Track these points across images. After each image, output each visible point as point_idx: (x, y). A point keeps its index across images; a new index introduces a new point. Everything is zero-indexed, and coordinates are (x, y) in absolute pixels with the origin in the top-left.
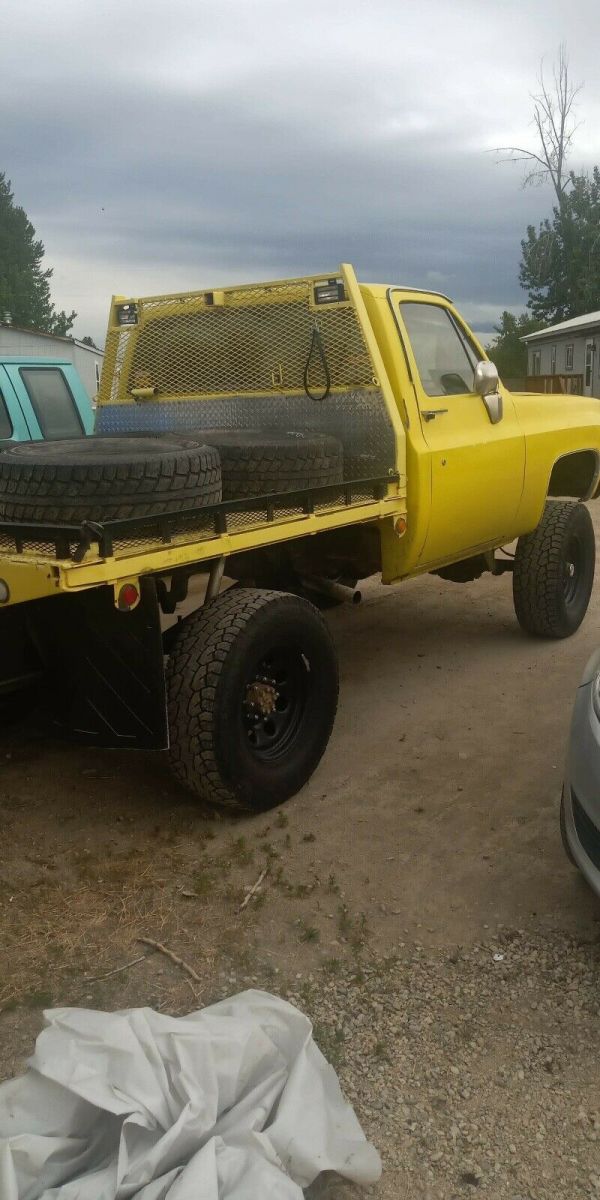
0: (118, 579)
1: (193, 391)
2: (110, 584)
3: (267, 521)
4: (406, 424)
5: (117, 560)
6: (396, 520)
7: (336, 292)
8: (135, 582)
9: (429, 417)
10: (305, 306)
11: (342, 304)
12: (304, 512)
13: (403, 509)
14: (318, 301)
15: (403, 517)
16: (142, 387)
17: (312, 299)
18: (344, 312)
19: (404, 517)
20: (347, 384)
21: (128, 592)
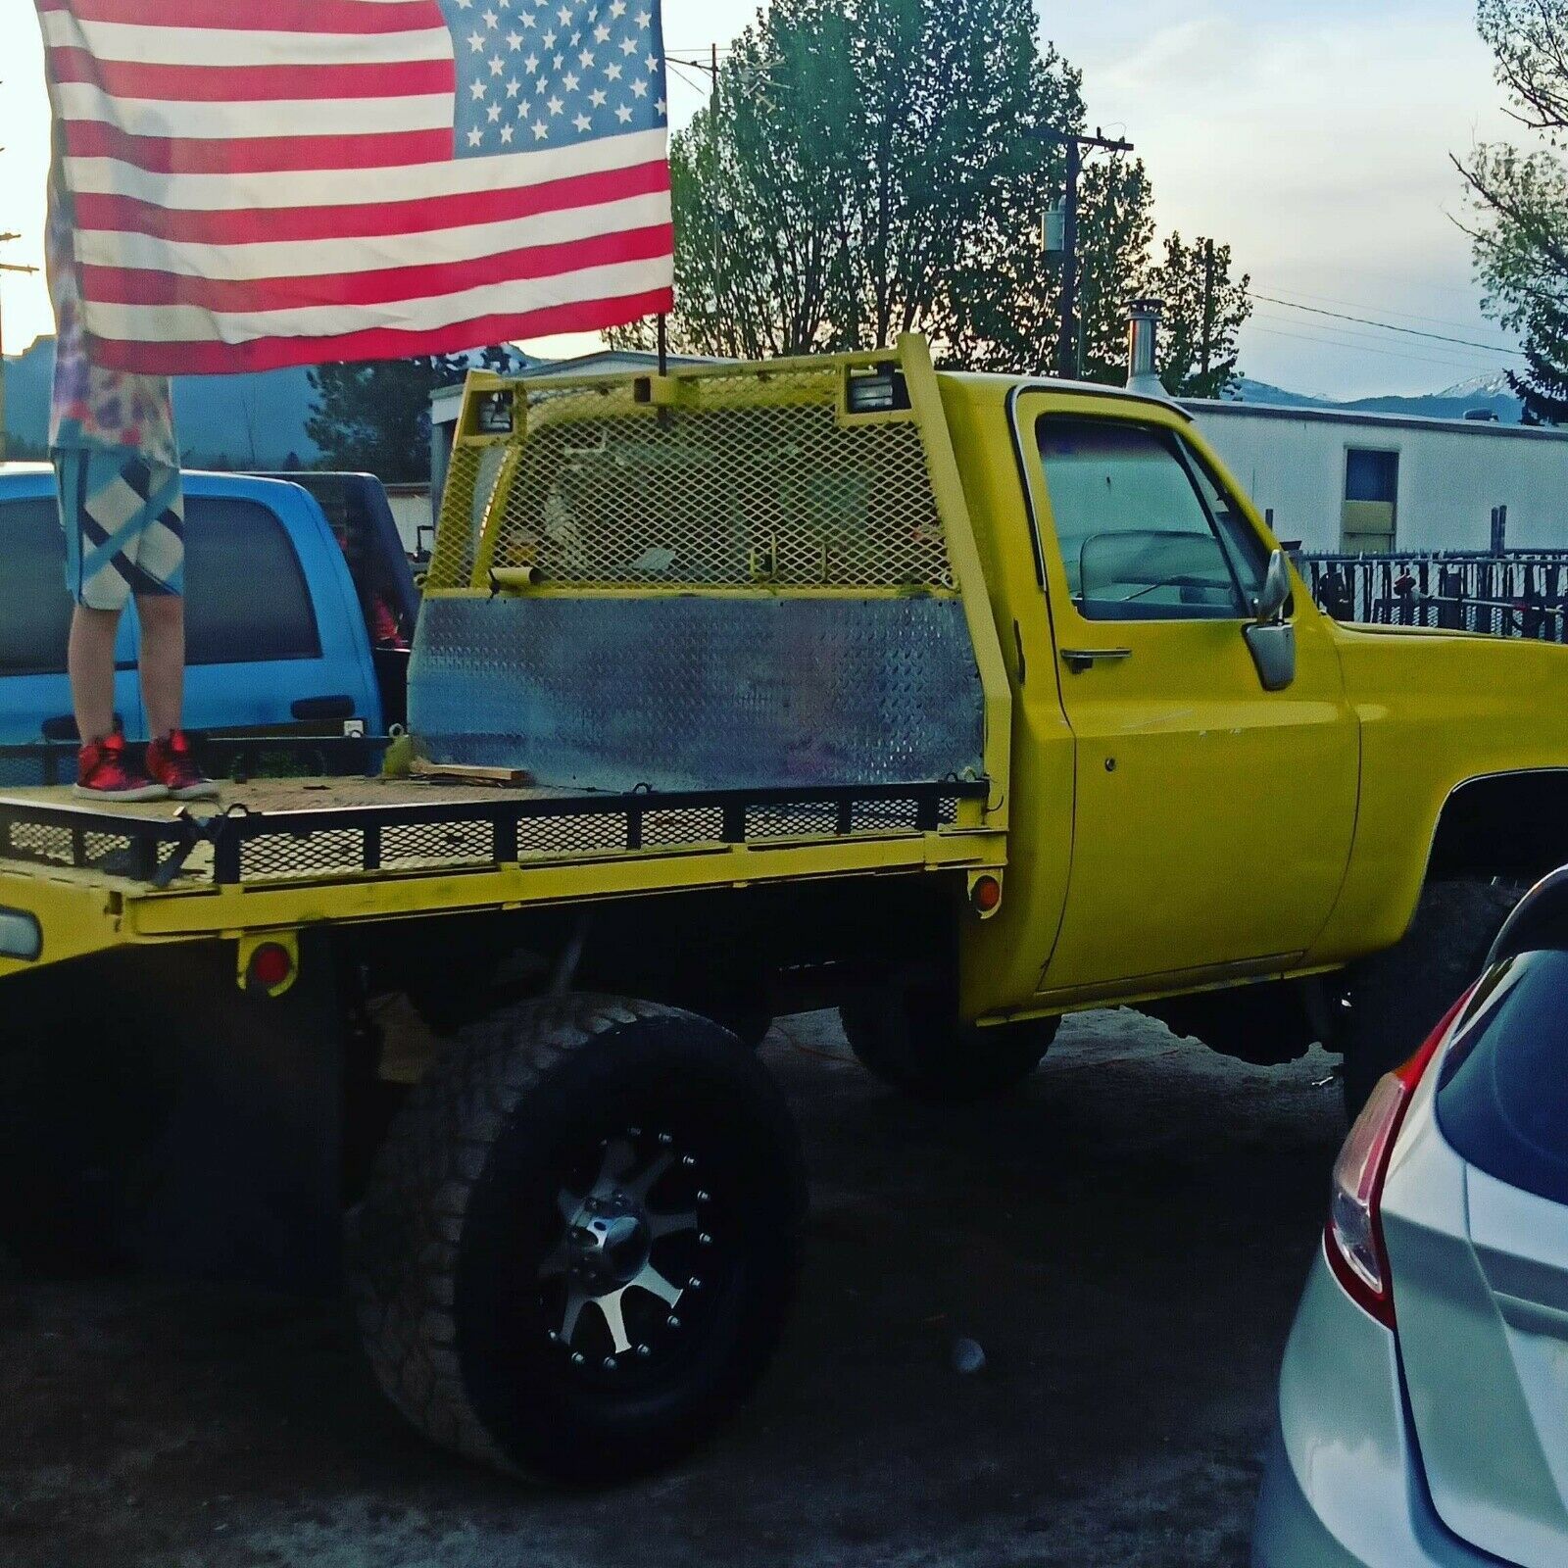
0: (246, 929)
1: (606, 578)
2: (226, 936)
3: (629, 847)
4: (1017, 675)
5: (247, 890)
6: (973, 880)
7: (889, 390)
8: (288, 941)
9: (1078, 663)
10: (826, 414)
11: (898, 416)
12: (722, 839)
13: (996, 855)
14: (852, 407)
15: (992, 874)
16: (511, 564)
17: (840, 401)
18: (899, 433)
19: (998, 876)
20: (897, 582)
21: (269, 960)
